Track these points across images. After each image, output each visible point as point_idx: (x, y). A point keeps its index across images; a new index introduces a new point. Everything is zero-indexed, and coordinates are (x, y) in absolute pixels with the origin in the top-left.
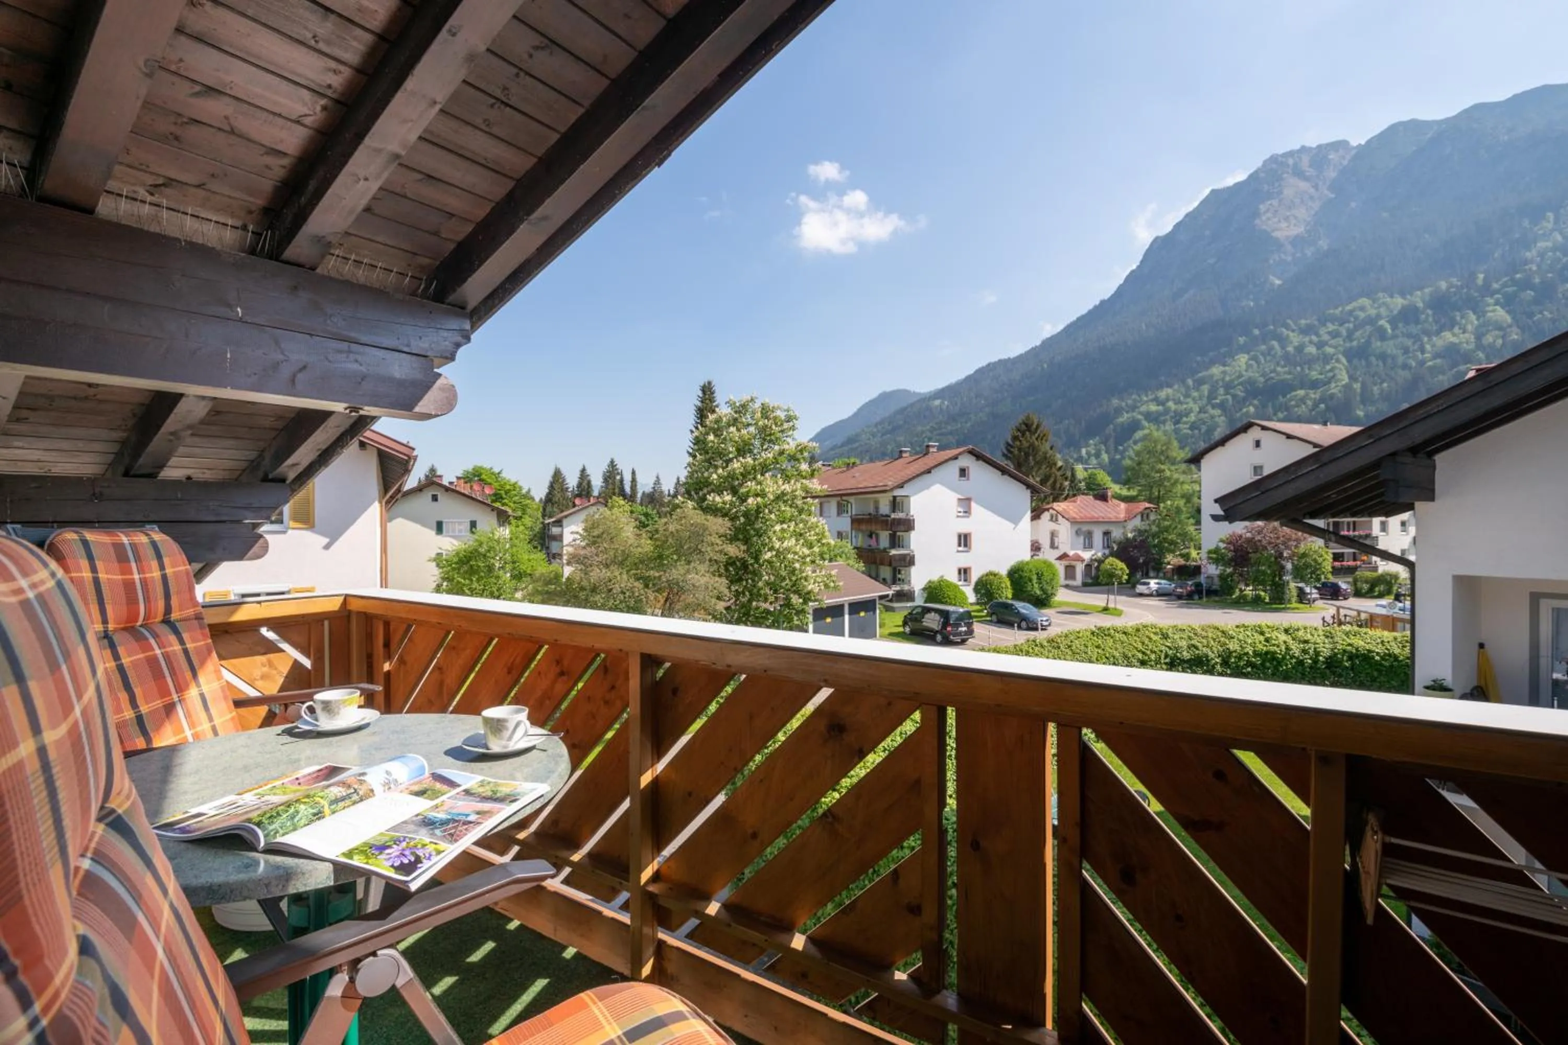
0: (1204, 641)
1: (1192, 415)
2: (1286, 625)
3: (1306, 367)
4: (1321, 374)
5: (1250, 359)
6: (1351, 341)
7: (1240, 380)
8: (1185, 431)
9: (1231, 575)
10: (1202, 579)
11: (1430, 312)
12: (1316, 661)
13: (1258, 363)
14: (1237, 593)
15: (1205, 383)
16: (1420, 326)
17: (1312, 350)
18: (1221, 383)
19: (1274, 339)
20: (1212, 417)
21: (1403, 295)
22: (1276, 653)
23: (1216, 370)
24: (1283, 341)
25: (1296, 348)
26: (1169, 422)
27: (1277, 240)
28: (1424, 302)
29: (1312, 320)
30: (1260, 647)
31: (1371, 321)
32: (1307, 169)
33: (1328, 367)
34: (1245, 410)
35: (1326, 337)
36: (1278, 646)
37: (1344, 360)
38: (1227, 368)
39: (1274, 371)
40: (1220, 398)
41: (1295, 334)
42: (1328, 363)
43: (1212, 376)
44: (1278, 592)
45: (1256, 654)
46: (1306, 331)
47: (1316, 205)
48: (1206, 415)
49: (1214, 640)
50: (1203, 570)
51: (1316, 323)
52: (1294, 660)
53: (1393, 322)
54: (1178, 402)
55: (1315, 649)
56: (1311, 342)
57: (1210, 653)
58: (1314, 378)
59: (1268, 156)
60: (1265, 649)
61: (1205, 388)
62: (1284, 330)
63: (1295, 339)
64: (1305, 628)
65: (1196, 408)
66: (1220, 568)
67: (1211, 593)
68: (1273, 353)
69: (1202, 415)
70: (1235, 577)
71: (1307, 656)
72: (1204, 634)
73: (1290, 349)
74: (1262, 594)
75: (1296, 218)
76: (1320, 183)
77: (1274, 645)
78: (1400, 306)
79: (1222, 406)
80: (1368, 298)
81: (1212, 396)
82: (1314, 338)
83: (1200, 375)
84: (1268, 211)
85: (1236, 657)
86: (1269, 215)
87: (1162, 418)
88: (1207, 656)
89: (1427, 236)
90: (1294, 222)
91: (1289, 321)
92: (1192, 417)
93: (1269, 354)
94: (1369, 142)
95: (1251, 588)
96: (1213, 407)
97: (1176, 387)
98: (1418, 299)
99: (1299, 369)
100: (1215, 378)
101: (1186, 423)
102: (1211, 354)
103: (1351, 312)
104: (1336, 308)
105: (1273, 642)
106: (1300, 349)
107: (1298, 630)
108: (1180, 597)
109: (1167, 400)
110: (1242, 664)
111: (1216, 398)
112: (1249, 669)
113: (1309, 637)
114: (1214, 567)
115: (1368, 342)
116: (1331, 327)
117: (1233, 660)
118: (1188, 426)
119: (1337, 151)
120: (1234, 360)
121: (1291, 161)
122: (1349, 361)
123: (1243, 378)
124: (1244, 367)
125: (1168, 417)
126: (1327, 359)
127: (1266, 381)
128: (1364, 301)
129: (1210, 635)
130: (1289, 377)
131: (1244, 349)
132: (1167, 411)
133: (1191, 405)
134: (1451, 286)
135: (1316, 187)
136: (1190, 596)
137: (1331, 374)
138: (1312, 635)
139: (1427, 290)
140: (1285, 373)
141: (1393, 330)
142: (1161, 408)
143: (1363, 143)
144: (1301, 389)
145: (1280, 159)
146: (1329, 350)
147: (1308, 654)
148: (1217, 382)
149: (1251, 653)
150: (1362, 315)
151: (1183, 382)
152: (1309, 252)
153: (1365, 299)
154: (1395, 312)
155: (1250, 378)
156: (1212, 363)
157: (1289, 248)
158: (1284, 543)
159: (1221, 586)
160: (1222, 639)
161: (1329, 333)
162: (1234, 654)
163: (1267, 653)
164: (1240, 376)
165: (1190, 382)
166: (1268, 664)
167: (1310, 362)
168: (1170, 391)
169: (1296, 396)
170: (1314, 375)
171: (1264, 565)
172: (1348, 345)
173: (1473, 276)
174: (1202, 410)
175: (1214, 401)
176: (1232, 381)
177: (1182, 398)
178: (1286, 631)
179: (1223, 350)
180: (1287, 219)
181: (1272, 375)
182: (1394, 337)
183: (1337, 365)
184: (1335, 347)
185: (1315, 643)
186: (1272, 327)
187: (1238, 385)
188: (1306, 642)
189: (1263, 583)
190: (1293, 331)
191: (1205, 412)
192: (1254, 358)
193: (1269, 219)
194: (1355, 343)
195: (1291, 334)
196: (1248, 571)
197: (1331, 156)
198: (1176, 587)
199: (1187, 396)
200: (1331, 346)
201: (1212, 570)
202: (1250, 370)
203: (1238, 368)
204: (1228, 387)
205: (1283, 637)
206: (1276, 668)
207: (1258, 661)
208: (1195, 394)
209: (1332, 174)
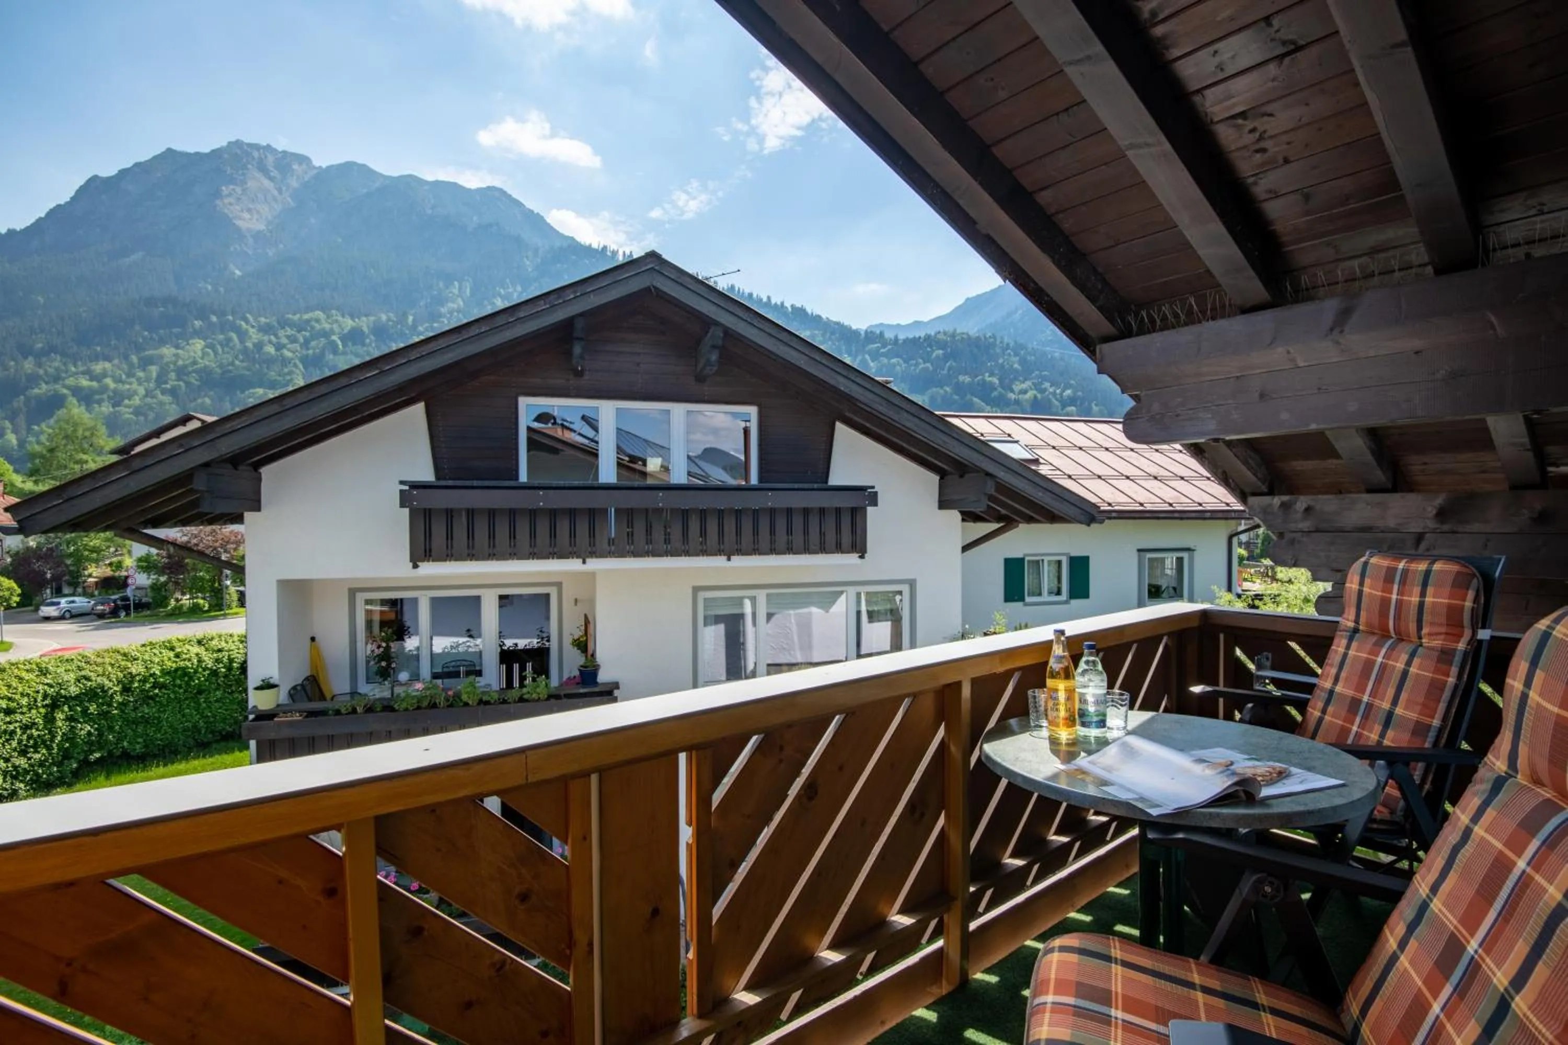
0: (100, 669)
1: (137, 398)
2: (200, 635)
3: (265, 366)
4: (280, 376)
5: (206, 346)
6: (308, 349)
7: (195, 367)
8: (127, 416)
9: (165, 584)
10: (129, 592)
11: (372, 337)
12: (229, 669)
13: (216, 353)
14: (173, 602)
15: (152, 364)
16: (365, 349)
17: (271, 350)
18: (172, 366)
19: (232, 331)
20: (161, 404)
21: (352, 318)
22: (187, 667)
23: (167, 351)
24: (242, 335)
25: (255, 345)
26: (106, 404)
27: (238, 229)
28: (368, 327)
29: (273, 321)
30: (170, 665)
31: (326, 334)
32: (272, 169)
33: (286, 370)
34: (199, 401)
35: (284, 341)
36: (189, 660)
37: (301, 366)
38: (180, 351)
39: (232, 364)
40: (171, 383)
41: (254, 330)
42: (286, 366)
43: (161, 357)
44: (217, 598)
45: (165, 673)
46: (266, 329)
47: (278, 207)
48: (155, 400)
49: (112, 665)
50: (130, 581)
51: (275, 324)
52: (208, 672)
53: (344, 339)
54: (118, 380)
55: (229, 656)
56: (270, 342)
57: (107, 682)
58: (274, 378)
59: (233, 139)
60: (174, 665)
61: (154, 370)
62: (243, 323)
63: (254, 335)
64: (220, 636)
65: (142, 391)
66: (153, 577)
67: (140, 606)
68: (231, 345)
69: (148, 400)
70: (171, 586)
71: (221, 665)
72: (99, 660)
73: (249, 345)
74: (201, 601)
75: (258, 212)
76: (284, 188)
77: (184, 660)
78: (349, 328)
79: (173, 392)
80: (324, 313)
81: (161, 379)
82: (273, 338)
83: (147, 353)
84: (230, 195)
85: (139, 681)
86: (231, 200)
87: (97, 397)
88: (102, 687)
89: (372, 271)
90: (256, 216)
91: (248, 315)
92: (136, 401)
93: (227, 345)
94: (329, 168)
95: (188, 596)
96: (164, 392)
97: (116, 361)
98: (364, 323)
99: (257, 366)
100: (166, 360)
101: (129, 407)
102: (162, 331)
103: (308, 321)
104: (294, 314)
105: (184, 656)
106: (259, 346)
107: (212, 639)
108: (101, 616)
109: (105, 375)
110: (148, 685)
111: (166, 383)
112: (157, 691)
113: (223, 644)
114: (145, 576)
115: (322, 354)
116: (289, 332)
117: (136, 685)
118: (131, 410)
119: (300, 164)
120: (188, 344)
121: (256, 154)
122: (305, 367)
123: (199, 366)
124: (200, 353)
125: (105, 396)
126: (285, 362)
127: (224, 373)
128: (319, 314)
129: (107, 660)
130: (247, 373)
131: (197, 334)
132: (104, 389)
133: (135, 386)
134: (389, 320)
135: (280, 191)
136: (114, 613)
137: (288, 378)
138: (227, 642)
139: (372, 318)
140: (244, 368)
141: (343, 346)
142: (95, 384)
143: (324, 166)
144: (260, 387)
145: (245, 147)
146: (288, 354)
147: (222, 662)
148: (167, 364)
149: (158, 673)
150: (317, 326)
151: (126, 357)
152: (271, 252)
153: (319, 312)
154: (346, 331)
155: (206, 367)
156: (162, 342)
157: (251, 241)
158: (222, 546)
159: (153, 598)
160: (123, 663)
161: (288, 337)
162: (137, 678)
163: (176, 670)
164: (195, 363)
165: (134, 359)
166: (178, 682)
167: (269, 361)
168: (107, 365)
169: (254, 393)
170: (272, 375)
171: (201, 571)
172: (304, 352)
173: (405, 315)
174: (148, 394)
175: (164, 386)
176: (185, 366)
177: (124, 377)
178: (199, 642)
179: (175, 330)
180: (249, 210)
181: (230, 368)
182: (344, 353)
183: (294, 369)
184: (294, 352)
185: (229, 651)
186: (230, 318)
187: (194, 371)
188: (220, 650)
189: (201, 590)
190: (253, 327)
191: (153, 397)
192: (211, 346)
193: (230, 204)
194: (311, 352)
195: (251, 330)
196: (184, 579)
197: (295, 167)
198: (96, 605)
199: (130, 375)
200: (289, 350)
201: (143, 580)
202: (206, 358)
203: (192, 354)
204: (181, 372)
205: (195, 649)
206: (188, 684)
207: (167, 680)
208: (141, 374)
209: (294, 183)
